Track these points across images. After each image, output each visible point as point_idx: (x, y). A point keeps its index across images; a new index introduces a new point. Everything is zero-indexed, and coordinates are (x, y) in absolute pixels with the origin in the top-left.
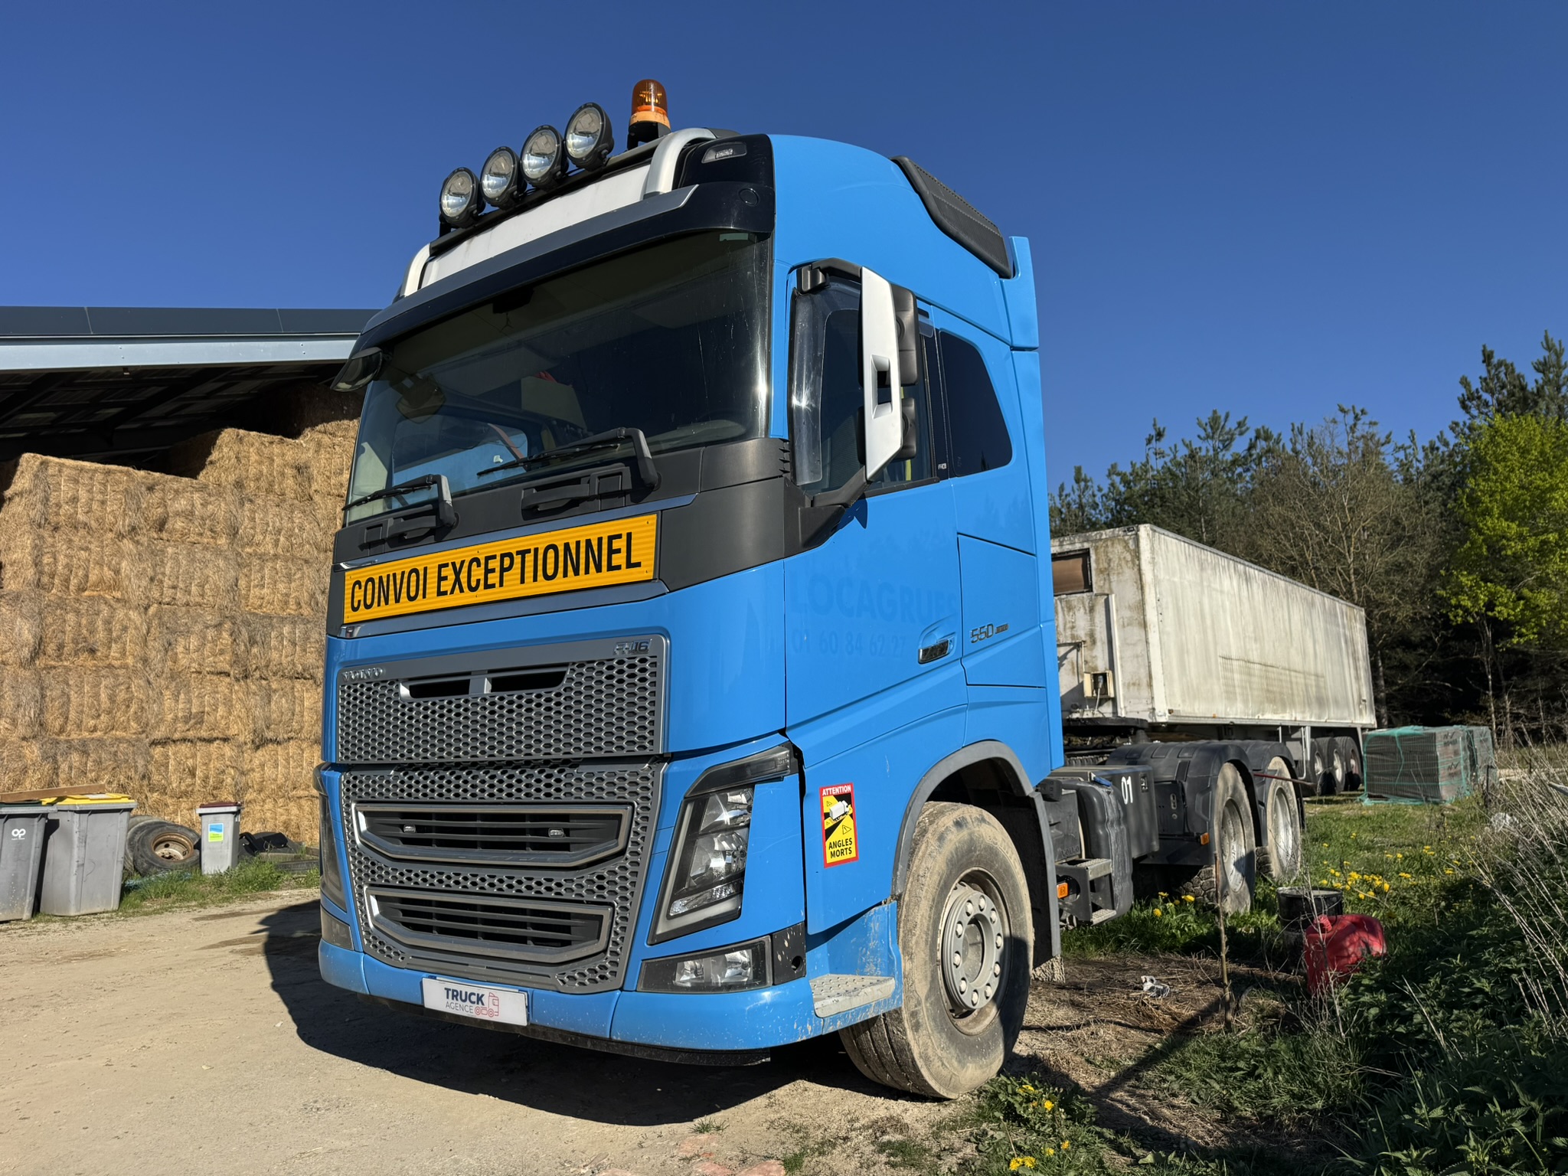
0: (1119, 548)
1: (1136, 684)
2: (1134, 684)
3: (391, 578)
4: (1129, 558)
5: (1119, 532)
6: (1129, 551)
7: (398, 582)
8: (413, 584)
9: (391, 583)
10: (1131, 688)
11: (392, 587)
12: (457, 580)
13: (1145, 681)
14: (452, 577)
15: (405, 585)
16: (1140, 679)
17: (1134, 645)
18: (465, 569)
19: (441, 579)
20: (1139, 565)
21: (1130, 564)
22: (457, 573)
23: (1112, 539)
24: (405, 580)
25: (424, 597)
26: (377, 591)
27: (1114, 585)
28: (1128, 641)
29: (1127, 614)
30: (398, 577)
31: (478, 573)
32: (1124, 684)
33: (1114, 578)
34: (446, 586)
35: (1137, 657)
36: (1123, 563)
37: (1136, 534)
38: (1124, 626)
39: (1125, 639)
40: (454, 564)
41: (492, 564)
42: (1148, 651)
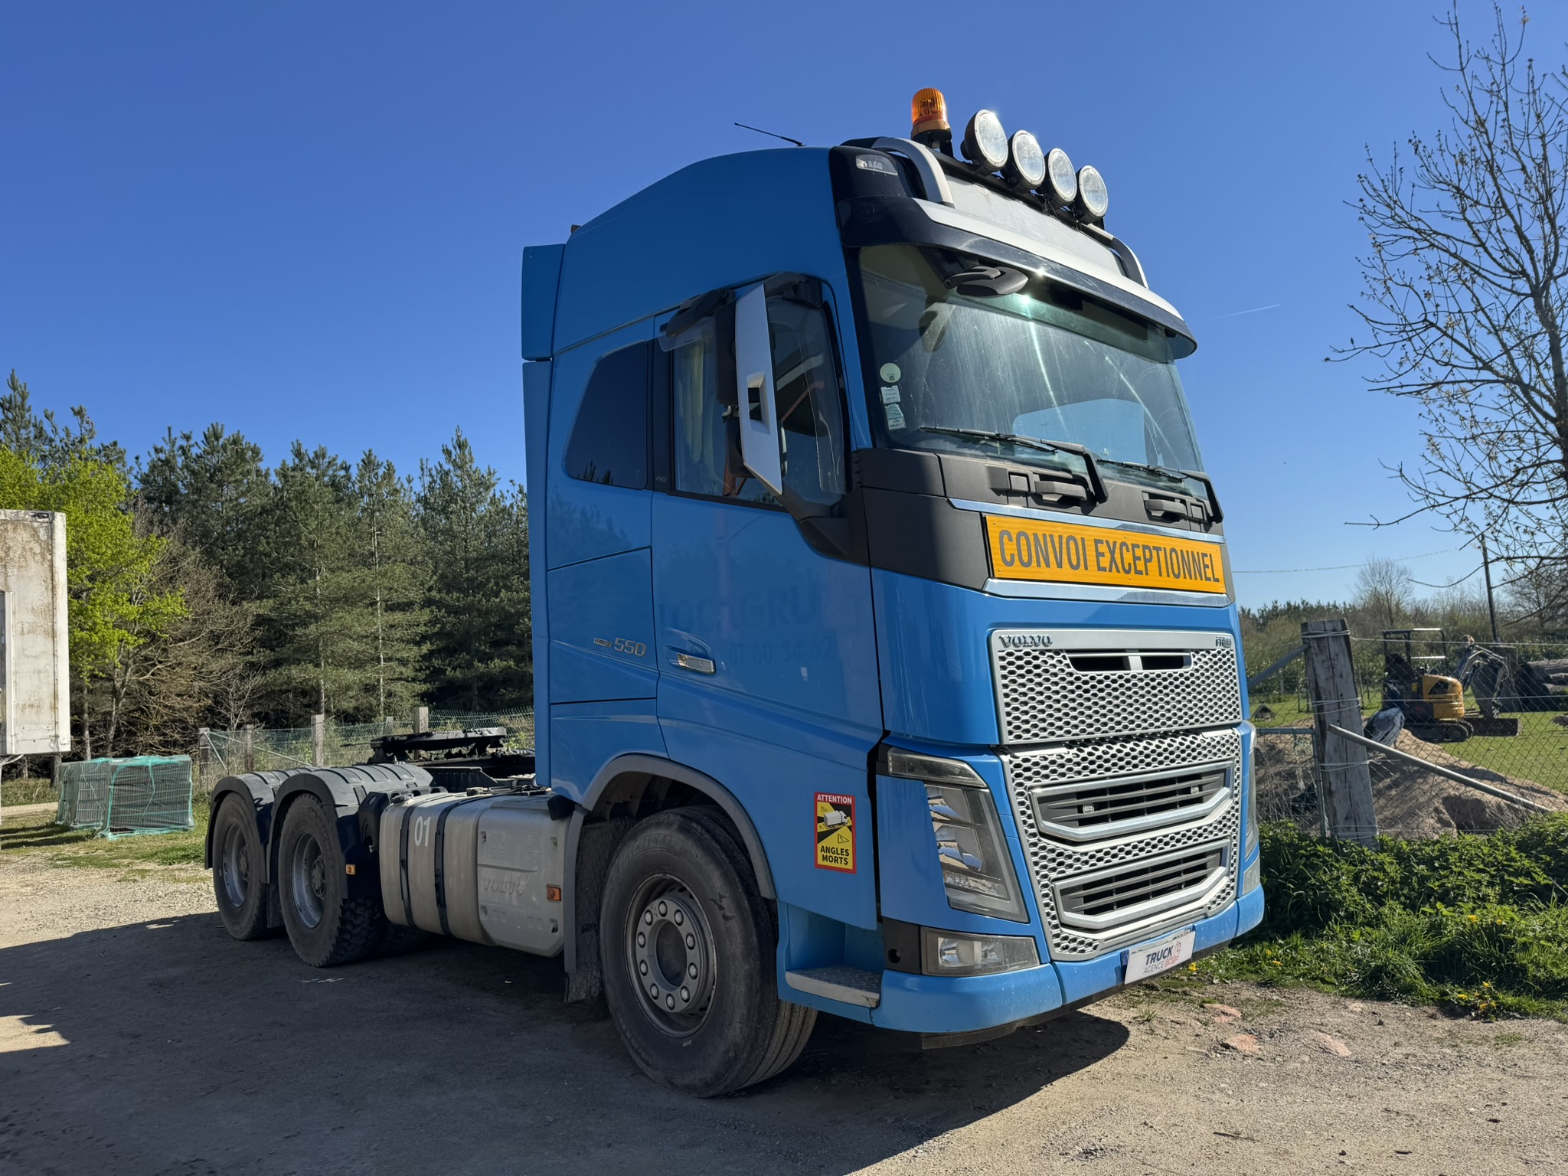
0: (23, 535)
1: (35, 706)
2: (31, 706)
3: (1048, 539)
4: (37, 550)
5: (26, 515)
6: (38, 541)
7: (1057, 545)
8: (1073, 551)
9: (1049, 544)
10: (27, 710)
11: (1050, 549)
12: (1113, 560)
13: (48, 701)
14: (1108, 555)
15: (1064, 551)
16: (40, 700)
17: (36, 657)
18: (1117, 551)
19: (1099, 555)
20: (52, 561)
21: (38, 558)
22: (1112, 553)
23: (16, 523)
24: (1064, 546)
25: (1086, 568)
26: (1033, 549)
27: (12, 581)
28: (26, 653)
29: (29, 618)
30: (1056, 540)
31: (1128, 557)
32: (17, 706)
33: (13, 572)
34: (1105, 562)
35: (39, 672)
36: (28, 555)
37: (51, 523)
38: (22, 633)
39: (24, 650)
40: (1107, 542)
41: (1139, 552)
42: (55, 666)
